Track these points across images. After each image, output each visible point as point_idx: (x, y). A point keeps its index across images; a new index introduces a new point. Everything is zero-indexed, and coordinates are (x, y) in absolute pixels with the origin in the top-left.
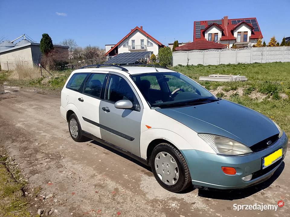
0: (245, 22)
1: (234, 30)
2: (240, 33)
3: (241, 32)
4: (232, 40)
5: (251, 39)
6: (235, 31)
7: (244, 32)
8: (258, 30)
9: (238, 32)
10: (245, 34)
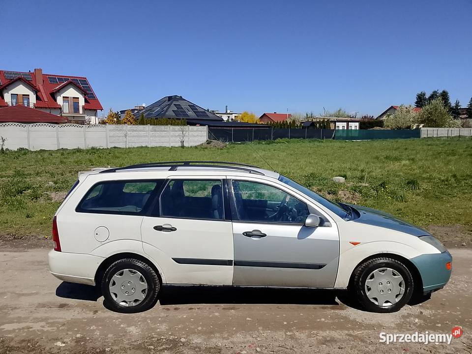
0: (73, 83)
1: (56, 92)
2: (67, 99)
3: (68, 97)
4: (55, 108)
5: (86, 109)
6: (58, 94)
7: (74, 98)
8: (93, 96)
9: (63, 97)
10: (76, 100)
